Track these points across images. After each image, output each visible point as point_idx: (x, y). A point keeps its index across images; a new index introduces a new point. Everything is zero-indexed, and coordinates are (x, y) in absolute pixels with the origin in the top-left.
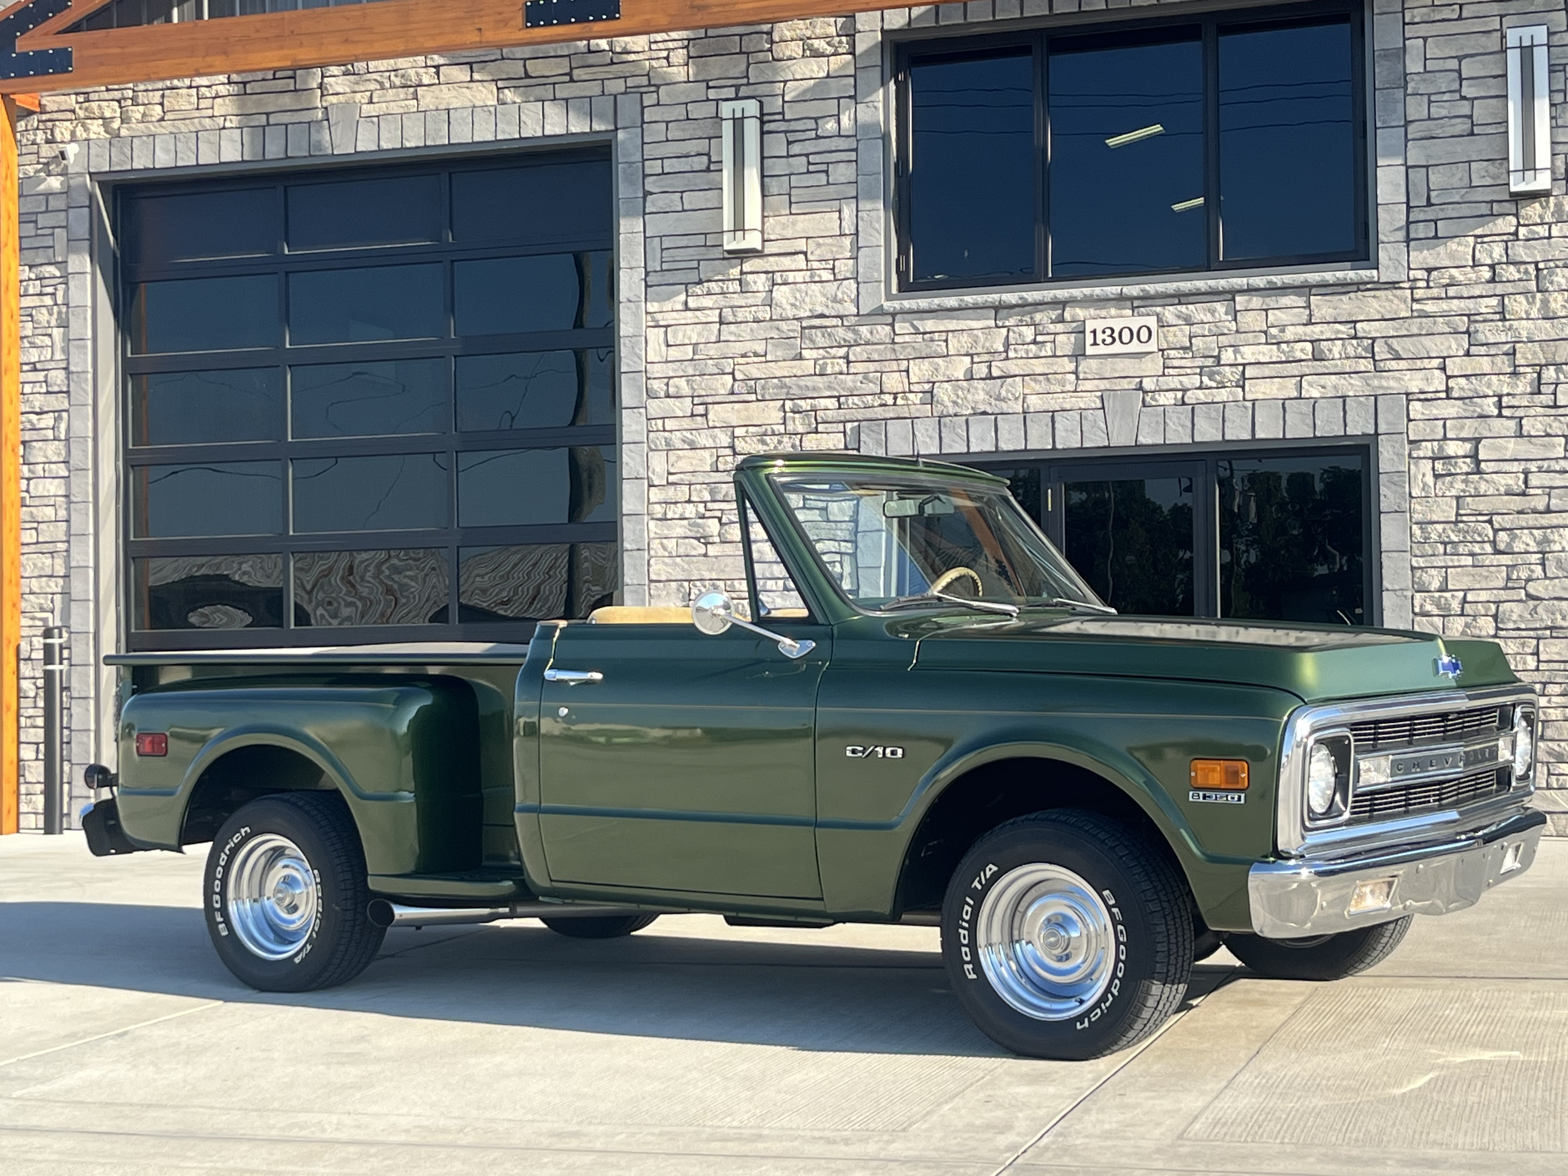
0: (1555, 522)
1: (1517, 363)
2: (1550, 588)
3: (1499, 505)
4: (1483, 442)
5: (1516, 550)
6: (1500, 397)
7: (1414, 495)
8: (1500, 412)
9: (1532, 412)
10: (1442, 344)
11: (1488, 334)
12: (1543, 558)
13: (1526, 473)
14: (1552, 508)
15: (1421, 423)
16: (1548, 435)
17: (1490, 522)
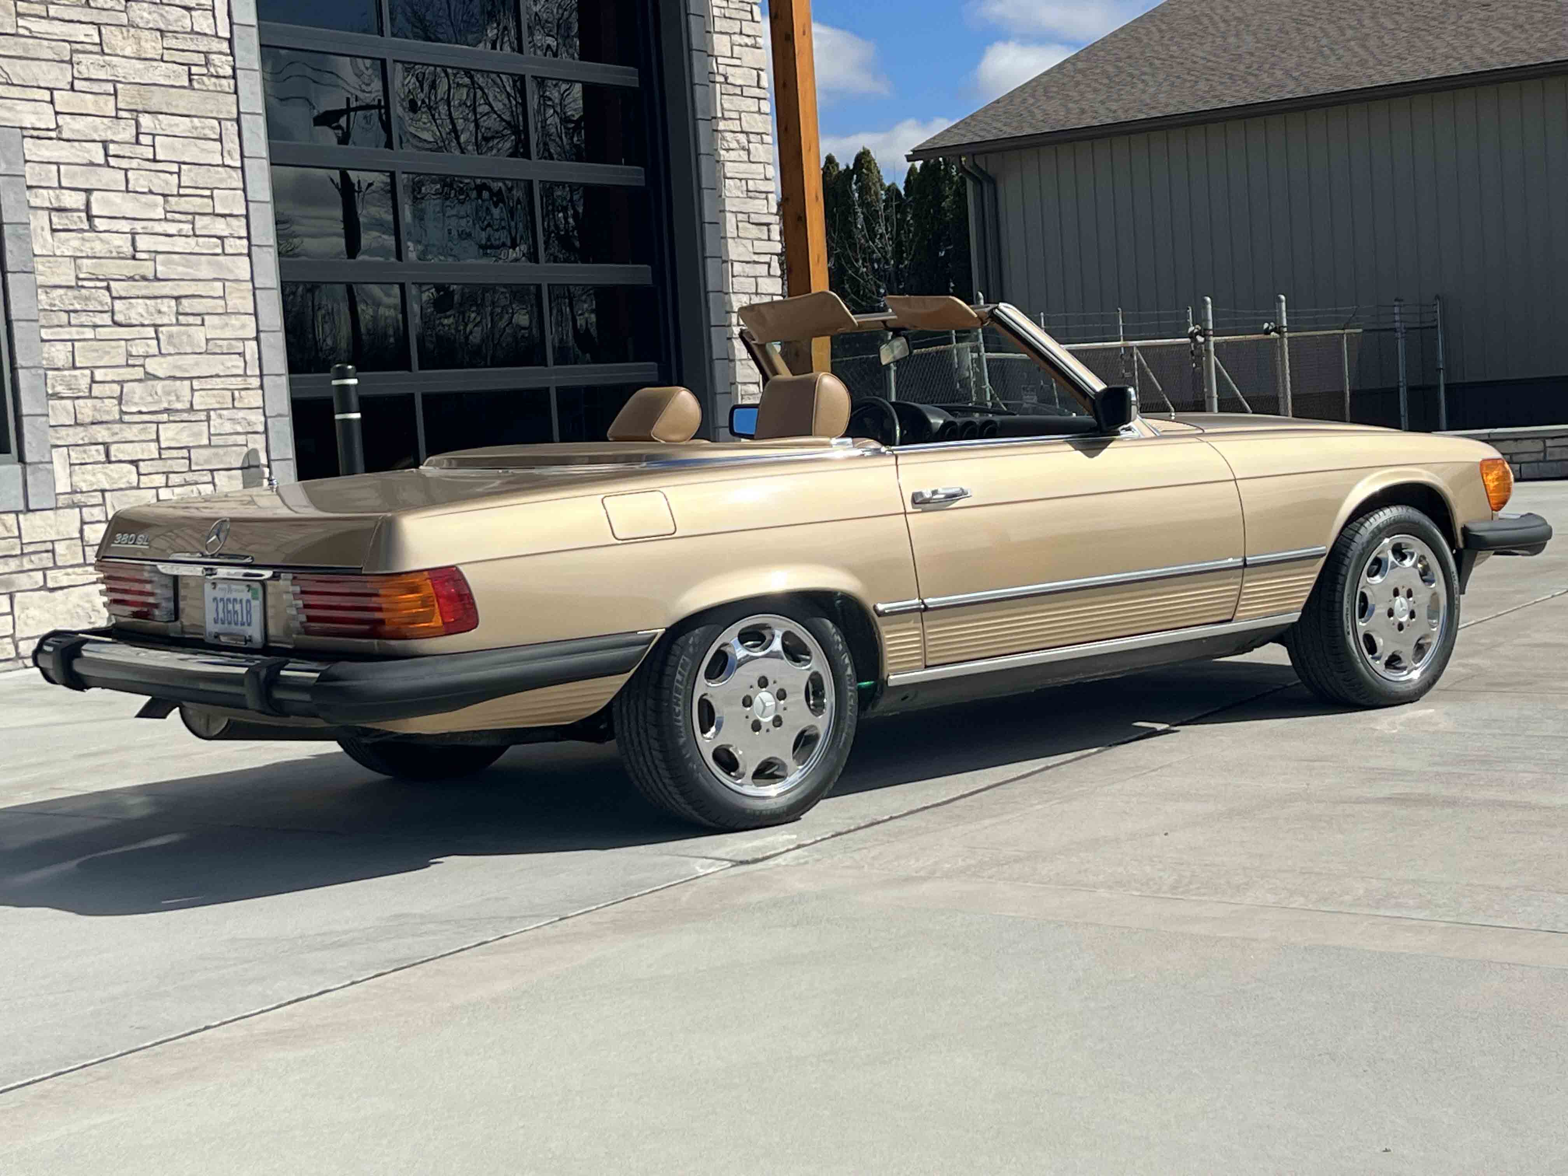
0: (164, 292)
1: (120, 106)
2: (165, 366)
3: (114, 271)
4: (95, 193)
5: (134, 322)
6: (105, 144)
7: (36, 252)
8: (107, 161)
9: (134, 164)
10: (49, 73)
11: (91, 67)
12: (156, 332)
13: (134, 234)
14: (159, 275)
15: (37, 167)
16: (151, 192)
17: (108, 288)
